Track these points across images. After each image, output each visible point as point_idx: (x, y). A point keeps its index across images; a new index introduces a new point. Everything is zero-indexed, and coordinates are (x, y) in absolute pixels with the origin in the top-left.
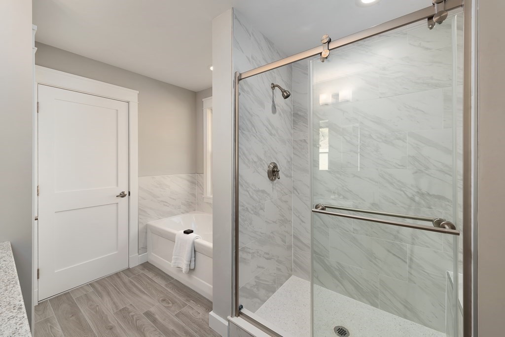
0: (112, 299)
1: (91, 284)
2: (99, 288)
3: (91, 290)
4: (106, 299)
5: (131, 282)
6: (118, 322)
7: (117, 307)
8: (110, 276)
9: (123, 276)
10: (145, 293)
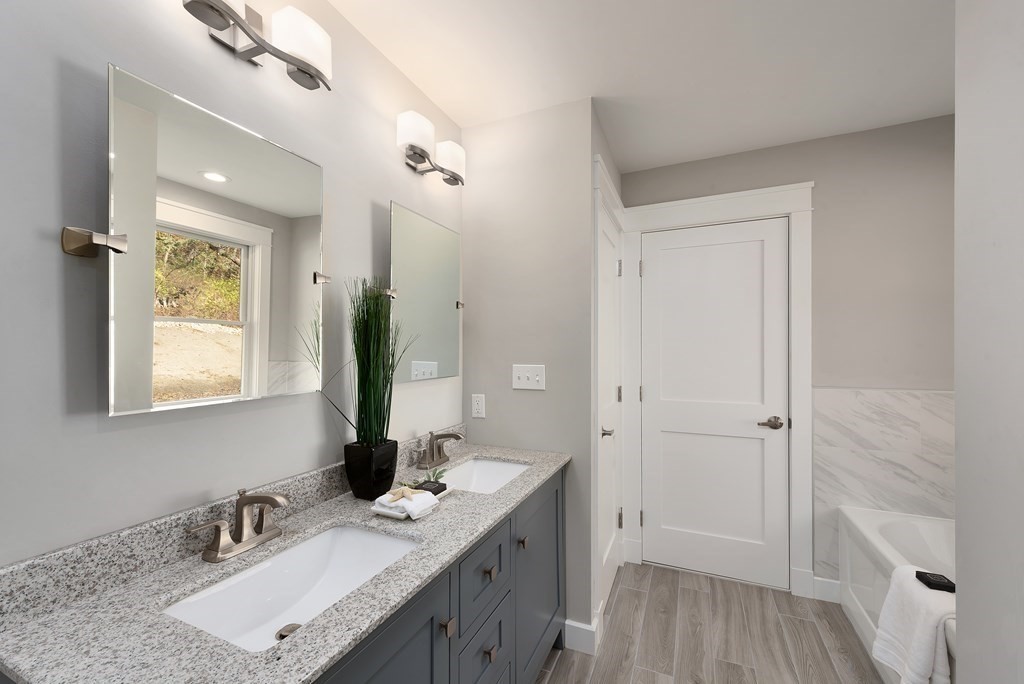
0: (727, 631)
1: (711, 580)
2: (720, 596)
3: (707, 589)
4: (720, 623)
5: (778, 624)
6: (713, 680)
7: (727, 653)
8: (747, 586)
9: (770, 600)
10: (792, 671)
